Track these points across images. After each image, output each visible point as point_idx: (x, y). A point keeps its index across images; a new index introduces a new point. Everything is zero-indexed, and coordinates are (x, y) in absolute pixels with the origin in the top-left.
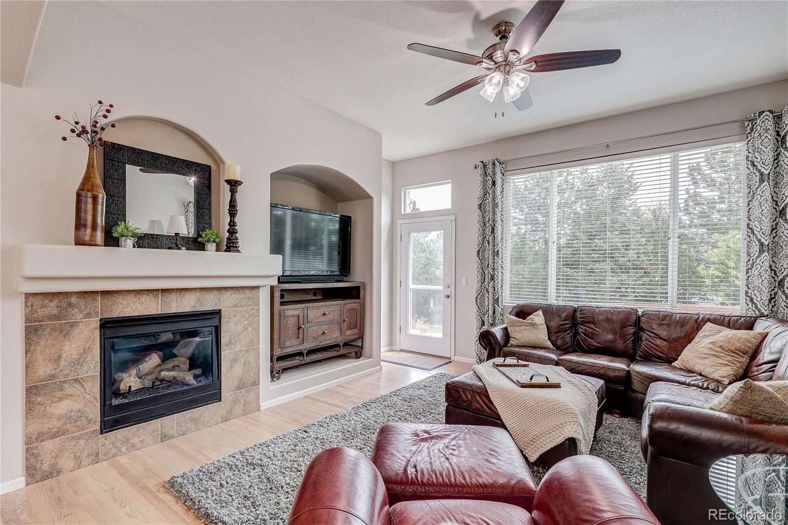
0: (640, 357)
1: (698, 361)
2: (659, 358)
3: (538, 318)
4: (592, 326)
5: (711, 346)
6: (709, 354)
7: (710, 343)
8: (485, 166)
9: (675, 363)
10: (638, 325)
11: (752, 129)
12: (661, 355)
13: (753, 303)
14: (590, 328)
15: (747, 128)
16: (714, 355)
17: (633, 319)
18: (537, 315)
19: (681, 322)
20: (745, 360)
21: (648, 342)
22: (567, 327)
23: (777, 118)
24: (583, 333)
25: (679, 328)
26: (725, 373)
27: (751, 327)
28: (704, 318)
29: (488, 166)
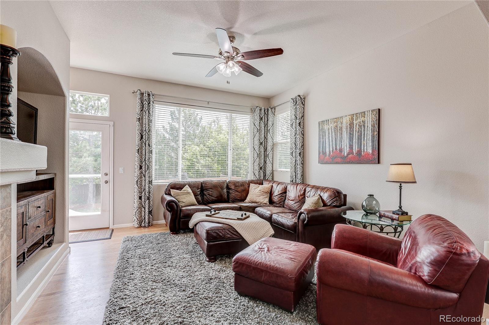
0: (231, 201)
1: (257, 198)
2: (238, 200)
5: (260, 192)
6: (260, 195)
7: (259, 191)
8: (142, 94)
9: (246, 201)
10: (228, 188)
11: (254, 111)
12: (238, 198)
13: (255, 175)
14: (211, 191)
15: (253, 111)
16: (262, 195)
17: (226, 185)
18: (187, 188)
19: (242, 184)
20: (269, 195)
21: (233, 194)
22: (199, 192)
23: (260, 110)
24: (208, 194)
25: (242, 187)
26: (266, 200)
27: (262, 184)
28: (248, 182)
29: (145, 95)
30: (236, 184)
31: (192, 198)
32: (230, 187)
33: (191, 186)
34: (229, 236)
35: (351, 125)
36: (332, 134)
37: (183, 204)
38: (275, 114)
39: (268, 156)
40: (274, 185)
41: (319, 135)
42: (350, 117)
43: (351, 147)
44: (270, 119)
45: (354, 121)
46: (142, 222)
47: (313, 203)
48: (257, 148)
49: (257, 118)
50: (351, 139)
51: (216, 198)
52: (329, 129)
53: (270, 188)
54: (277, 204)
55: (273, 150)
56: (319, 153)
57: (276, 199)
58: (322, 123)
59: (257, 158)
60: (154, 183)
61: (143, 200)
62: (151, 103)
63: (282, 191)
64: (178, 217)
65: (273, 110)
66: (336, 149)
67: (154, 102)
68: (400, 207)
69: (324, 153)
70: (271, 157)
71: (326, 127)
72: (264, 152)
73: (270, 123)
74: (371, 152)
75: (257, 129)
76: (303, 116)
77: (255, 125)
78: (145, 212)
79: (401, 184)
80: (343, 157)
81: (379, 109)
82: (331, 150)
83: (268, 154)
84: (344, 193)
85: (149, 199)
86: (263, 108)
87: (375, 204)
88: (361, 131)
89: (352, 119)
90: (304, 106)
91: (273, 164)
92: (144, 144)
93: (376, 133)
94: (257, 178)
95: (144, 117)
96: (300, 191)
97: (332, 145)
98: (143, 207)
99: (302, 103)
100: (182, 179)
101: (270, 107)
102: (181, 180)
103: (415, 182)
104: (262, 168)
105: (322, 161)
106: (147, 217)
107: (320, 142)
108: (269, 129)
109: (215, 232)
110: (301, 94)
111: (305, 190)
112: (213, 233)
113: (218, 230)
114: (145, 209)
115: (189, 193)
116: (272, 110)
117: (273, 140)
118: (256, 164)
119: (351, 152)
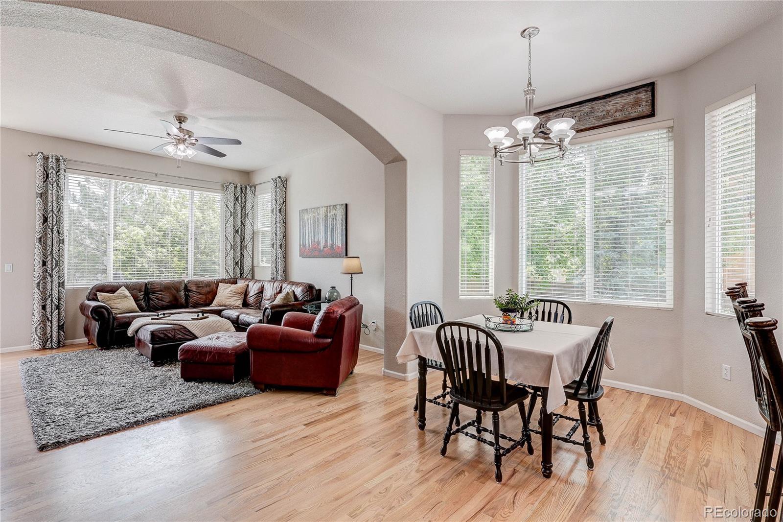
0: (191, 306)
1: (227, 300)
3: (124, 291)
4: (162, 293)
5: (231, 292)
6: (231, 296)
8: (46, 159)
9: (213, 305)
10: (186, 289)
11: (226, 189)
12: (202, 303)
13: (228, 273)
14: (161, 294)
15: (224, 188)
16: (233, 296)
17: (183, 286)
18: (124, 290)
19: (208, 284)
20: (243, 296)
21: (194, 297)
22: (142, 296)
23: (236, 187)
24: (156, 298)
25: (208, 288)
26: (239, 302)
27: (236, 283)
28: (217, 281)
29: (50, 160)
30: (198, 284)
31: (131, 304)
32: (189, 288)
33: (128, 287)
34: (180, 336)
35: (326, 216)
36: (311, 225)
37: (117, 311)
38: (256, 194)
39: (246, 248)
40: (250, 284)
41: (300, 225)
42: (325, 209)
43: (326, 241)
44: (249, 200)
45: (329, 214)
46: (47, 341)
47: (281, 299)
48: (230, 237)
49: (231, 198)
50: (326, 233)
51: (167, 303)
52: (308, 219)
53: (245, 288)
54: (252, 306)
55: (253, 240)
56: (300, 245)
57: (251, 300)
58: (302, 212)
59: (231, 250)
60: (66, 286)
61: (48, 309)
62: (62, 171)
63: (258, 290)
64: (111, 327)
65: (253, 189)
66: (314, 241)
67: (67, 170)
68: (352, 295)
69: (304, 246)
70: (251, 249)
71: (306, 217)
72: (241, 242)
73: (249, 205)
74: (341, 245)
75: (231, 212)
76: (285, 201)
77: (227, 207)
78: (51, 327)
79: (352, 276)
80: (320, 251)
81: (346, 205)
82: (310, 242)
83: (246, 245)
84: (317, 288)
85: (58, 307)
86: (239, 185)
87: (336, 296)
88: (334, 224)
89: (327, 211)
90: (286, 189)
91: (253, 259)
92: (50, 230)
93: (344, 227)
94: (231, 276)
95: (50, 192)
96: (276, 289)
97: (311, 237)
98: (49, 320)
99: (284, 186)
100: (114, 279)
101: (248, 185)
102: (112, 281)
103: (362, 273)
104: (239, 264)
105: (303, 255)
106: (55, 334)
107: (300, 232)
108: (248, 213)
109: (162, 333)
110: (282, 175)
111: (281, 287)
112: (159, 334)
113: (166, 330)
114: (51, 323)
115: (126, 297)
116: (251, 189)
117: (253, 227)
118: (229, 258)
119: (326, 246)
